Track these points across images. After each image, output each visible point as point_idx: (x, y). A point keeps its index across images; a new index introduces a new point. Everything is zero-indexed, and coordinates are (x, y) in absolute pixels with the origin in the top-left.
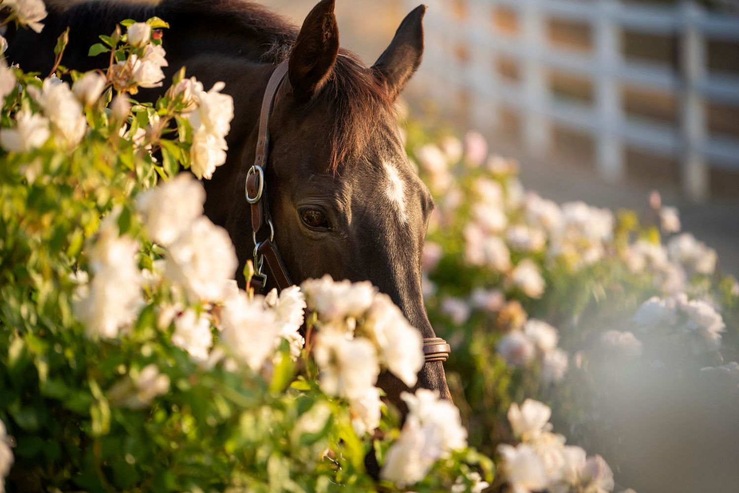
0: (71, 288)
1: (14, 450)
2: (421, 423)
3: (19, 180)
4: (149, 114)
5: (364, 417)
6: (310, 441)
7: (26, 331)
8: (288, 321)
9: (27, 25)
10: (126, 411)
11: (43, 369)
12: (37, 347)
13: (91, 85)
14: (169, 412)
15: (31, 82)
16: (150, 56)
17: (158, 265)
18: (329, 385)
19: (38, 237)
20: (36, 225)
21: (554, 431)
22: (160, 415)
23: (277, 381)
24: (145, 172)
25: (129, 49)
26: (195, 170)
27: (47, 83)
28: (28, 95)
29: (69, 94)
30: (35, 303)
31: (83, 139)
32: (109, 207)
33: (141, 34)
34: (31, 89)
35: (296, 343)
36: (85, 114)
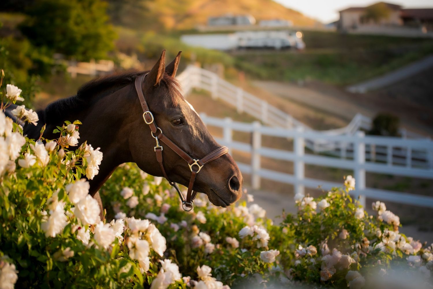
0: (42, 217)
1: (18, 274)
2: (165, 271)
3: (25, 177)
4: (72, 155)
5: (144, 267)
6: (124, 276)
7: (25, 232)
8: (118, 231)
9: (32, 123)
10: (59, 262)
11: (30, 246)
12: (28, 238)
13: (52, 145)
14: (74, 263)
15: (31, 143)
16: (74, 135)
17: (73, 209)
18: (132, 256)
19: (31, 199)
20: (30, 194)
21: (212, 276)
22: (71, 264)
23: (113, 253)
24: (70, 177)
25: (67, 132)
26: (87, 176)
27: (37, 143)
28: (30, 148)
29: (44, 147)
30: (28, 221)
31: (48, 164)
32: (56, 188)
33: (72, 128)
34: (31, 145)
35: (120, 239)
36: (49, 155)
